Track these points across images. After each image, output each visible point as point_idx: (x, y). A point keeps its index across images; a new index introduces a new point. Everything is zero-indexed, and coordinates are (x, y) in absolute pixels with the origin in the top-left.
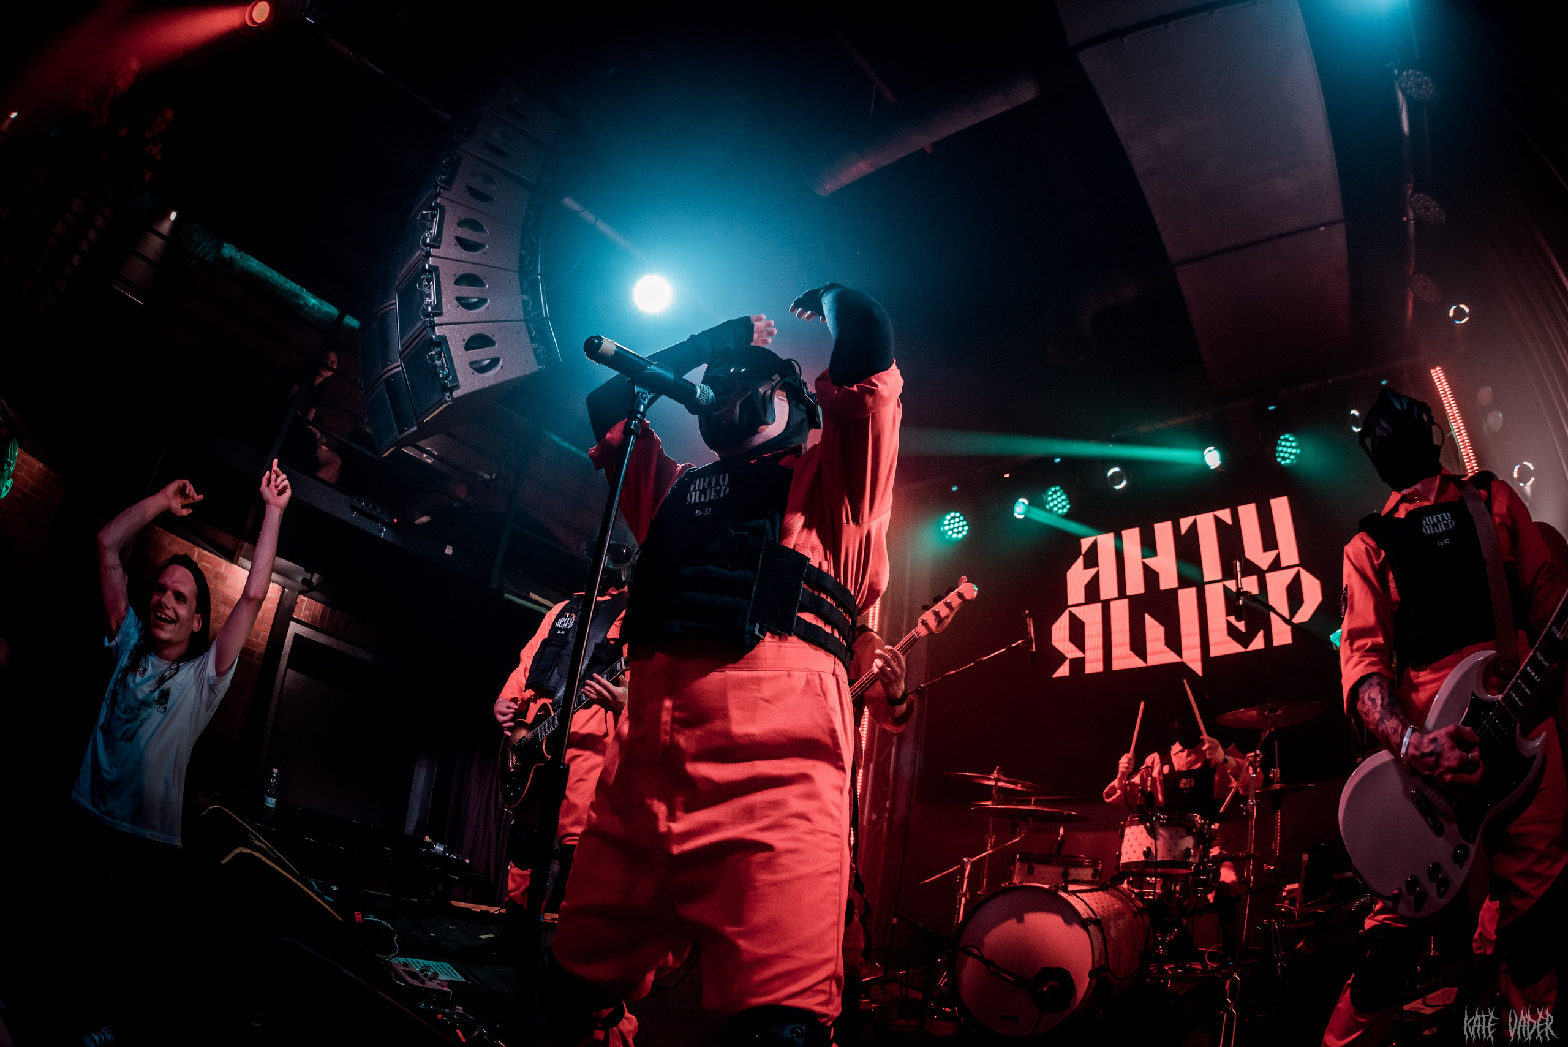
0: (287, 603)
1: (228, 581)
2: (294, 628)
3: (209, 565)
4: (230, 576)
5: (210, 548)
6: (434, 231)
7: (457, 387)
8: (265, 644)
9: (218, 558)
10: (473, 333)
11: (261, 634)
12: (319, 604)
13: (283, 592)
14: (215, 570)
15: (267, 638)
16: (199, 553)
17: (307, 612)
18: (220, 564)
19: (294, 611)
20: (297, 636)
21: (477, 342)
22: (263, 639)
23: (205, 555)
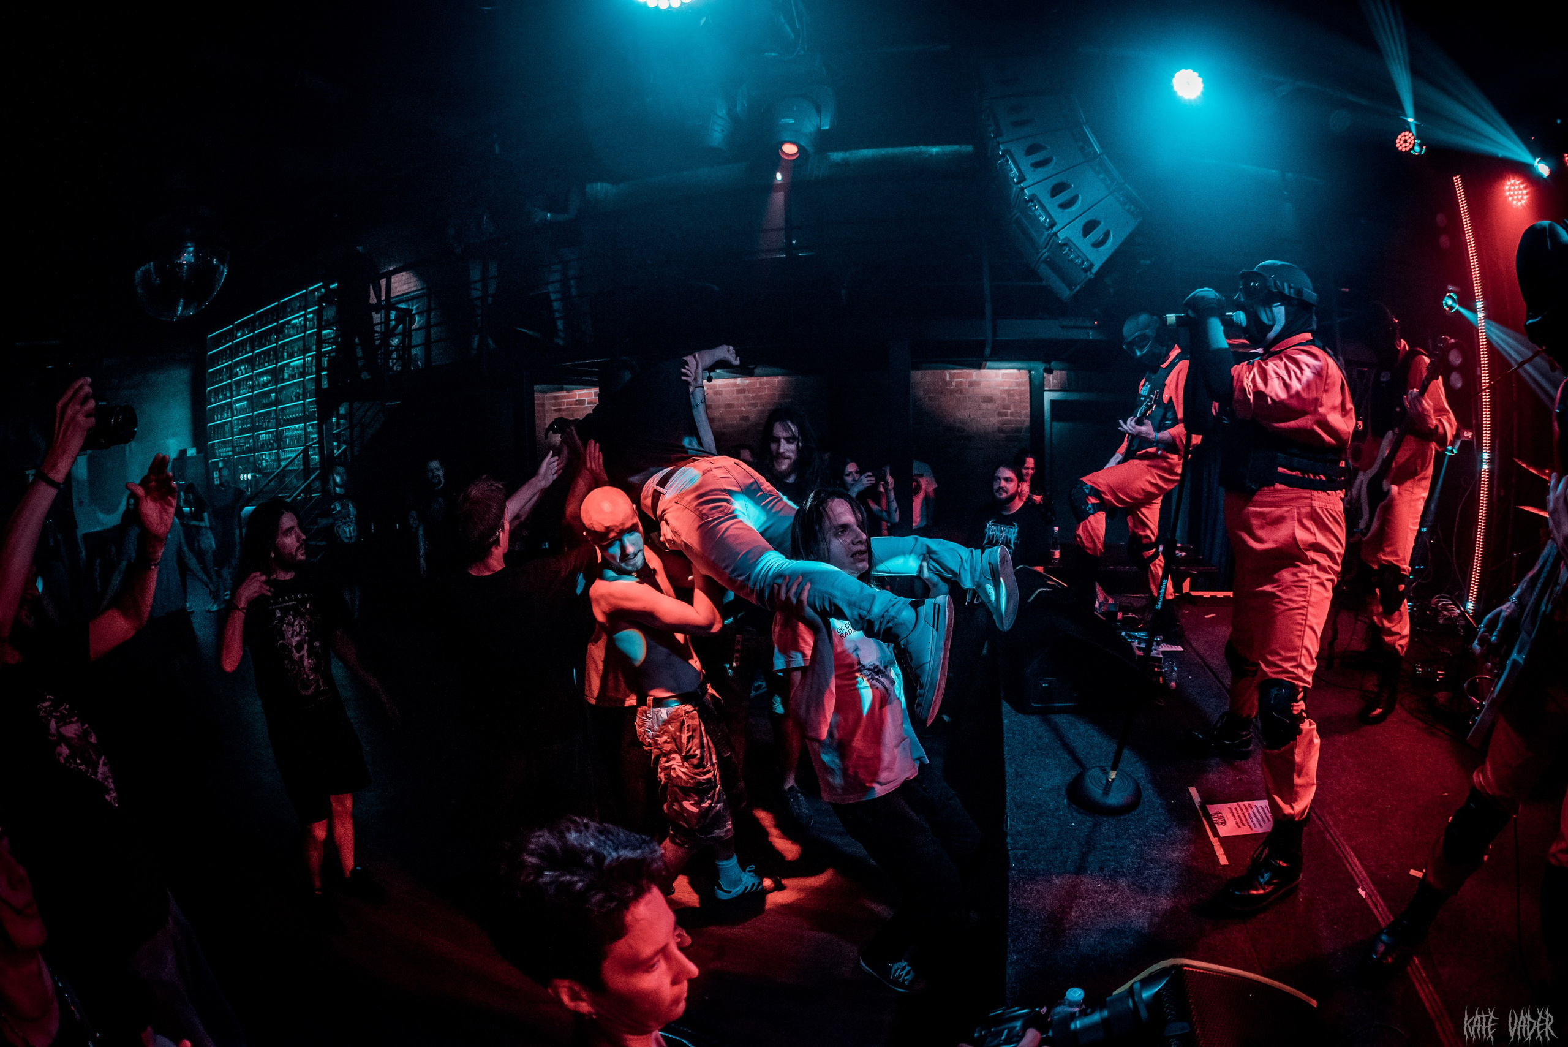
0: (1036, 382)
1: (982, 385)
2: (1048, 397)
3: (962, 380)
4: (983, 379)
5: (958, 367)
6: (1015, 171)
7: (1091, 266)
8: (1028, 419)
9: (967, 371)
10: (1083, 223)
11: (1023, 412)
12: (1064, 372)
13: (1031, 375)
14: (969, 380)
15: (1029, 413)
16: (950, 374)
17: (1055, 381)
18: (971, 375)
19: (1044, 385)
20: (1053, 402)
21: (1089, 228)
22: (1026, 414)
23: (954, 374)
